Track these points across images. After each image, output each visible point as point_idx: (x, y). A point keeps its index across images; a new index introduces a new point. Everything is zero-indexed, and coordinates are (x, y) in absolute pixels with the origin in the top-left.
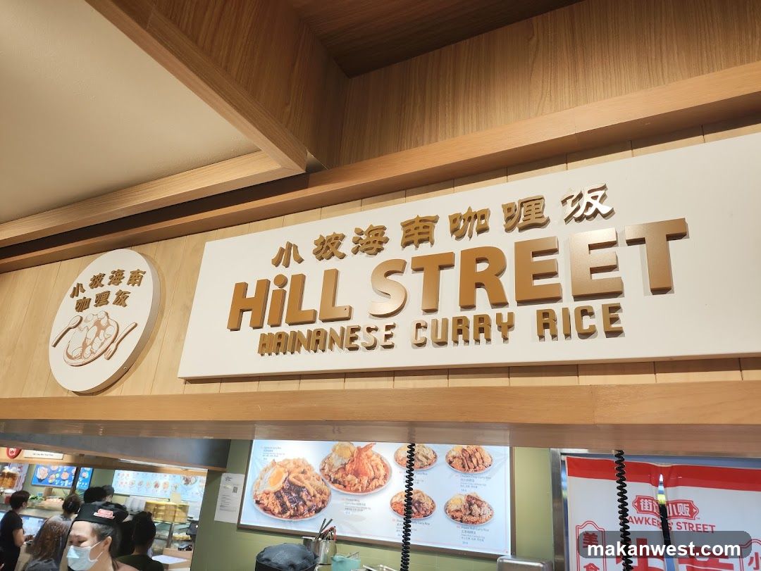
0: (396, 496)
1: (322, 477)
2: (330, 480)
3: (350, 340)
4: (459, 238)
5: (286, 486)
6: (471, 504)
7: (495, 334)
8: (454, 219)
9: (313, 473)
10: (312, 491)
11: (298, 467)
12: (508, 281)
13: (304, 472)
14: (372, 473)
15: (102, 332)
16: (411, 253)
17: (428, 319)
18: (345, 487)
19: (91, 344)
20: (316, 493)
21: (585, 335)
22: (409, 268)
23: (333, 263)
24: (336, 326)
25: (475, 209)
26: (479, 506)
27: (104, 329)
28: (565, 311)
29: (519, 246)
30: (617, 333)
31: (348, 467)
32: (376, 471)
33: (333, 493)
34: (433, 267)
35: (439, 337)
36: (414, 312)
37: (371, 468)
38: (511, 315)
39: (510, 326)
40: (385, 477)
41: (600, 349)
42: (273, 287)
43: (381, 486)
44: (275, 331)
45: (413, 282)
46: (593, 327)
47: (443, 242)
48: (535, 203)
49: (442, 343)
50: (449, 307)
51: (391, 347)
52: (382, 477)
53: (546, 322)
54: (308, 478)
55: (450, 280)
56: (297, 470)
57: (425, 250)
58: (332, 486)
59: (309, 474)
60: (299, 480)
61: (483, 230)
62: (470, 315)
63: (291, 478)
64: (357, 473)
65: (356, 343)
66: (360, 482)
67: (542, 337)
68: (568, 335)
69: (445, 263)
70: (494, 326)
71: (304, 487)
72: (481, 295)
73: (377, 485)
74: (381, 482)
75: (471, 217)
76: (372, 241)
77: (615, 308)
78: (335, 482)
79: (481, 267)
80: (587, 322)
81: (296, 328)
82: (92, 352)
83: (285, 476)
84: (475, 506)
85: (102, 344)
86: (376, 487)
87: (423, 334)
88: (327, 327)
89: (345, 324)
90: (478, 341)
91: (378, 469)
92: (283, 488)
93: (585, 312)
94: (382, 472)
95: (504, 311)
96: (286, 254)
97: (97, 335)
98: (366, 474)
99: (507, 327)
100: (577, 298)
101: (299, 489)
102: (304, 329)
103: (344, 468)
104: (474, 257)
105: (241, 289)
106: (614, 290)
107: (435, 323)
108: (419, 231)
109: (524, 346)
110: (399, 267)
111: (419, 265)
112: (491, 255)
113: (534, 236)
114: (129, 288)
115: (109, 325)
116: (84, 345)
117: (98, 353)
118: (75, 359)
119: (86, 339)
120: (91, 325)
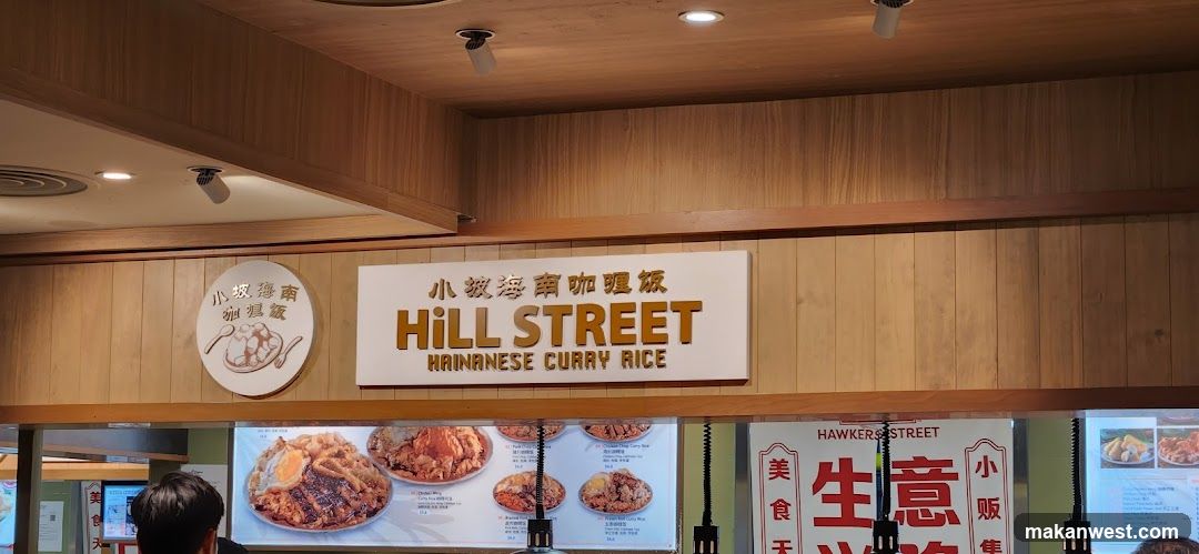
0: (502, 482)
1: (372, 461)
2: (389, 465)
3: (499, 362)
4: (576, 293)
5: (310, 478)
6: (619, 486)
7: (598, 363)
8: (572, 279)
9: (355, 455)
10: (357, 483)
11: (328, 446)
12: (606, 327)
13: (339, 455)
14: (460, 450)
15: (265, 343)
16: (541, 301)
17: (556, 350)
18: (415, 474)
19: (256, 353)
20: (365, 486)
21: (647, 367)
22: (541, 312)
23: (481, 302)
24: (491, 352)
25: (586, 274)
26: (631, 488)
27: (267, 340)
28: (638, 352)
29: (613, 306)
30: (663, 366)
31: (417, 443)
32: (466, 446)
33: (395, 485)
34: (558, 313)
35: (564, 364)
36: (544, 345)
37: (457, 443)
38: (608, 353)
39: (607, 359)
40: (483, 456)
41: (654, 374)
42: (432, 317)
43: (476, 469)
44: (440, 352)
45: (544, 323)
46: (651, 363)
47: (565, 297)
48: (623, 277)
49: (566, 368)
50: (569, 345)
51: (531, 369)
52: (477, 455)
53: (626, 359)
54: (349, 465)
55: (570, 324)
56: (326, 453)
57: (552, 300)
58: (391, 474)
59: (348, 457)
60: (333, 467)
61: (591, 290)
62: (582, 350)
63: (316, 464)
64: (433, 452)
65: (505, 365)
66: (440, 465)
67: (624, 367)
68: (638, 366)
69: (566, 311)
70: (598, 360)
71: (343, 479)
72: (590, 335)
73: (470, 467)
74: (475, 463)
75: (583, 279)
76: (513, 288)
77: (663, 351)
78: (397, 467)
79: (590, 317)
80: (649, 359)
81: (458, 352)
82: (259, 361)
83: (305, 462)
84: (626, 488)
85: (269, 354)
86: (468, 472)
87: (553, 361)
88: (483, 352)
89: (497, 351)
90: (587, 367)
91: (470, 445)
92: (304, 483)
93: (647, 352)
94: (477, 447)
95: (604, 349)
96: (441, 289)
97: (260, 345)
98: (450, 453)
99: (605, 360)
100: (645, 344)
101: (335, 482)
102: (464, 353)
103: (411, 445)
104: (585, 309)
105: (403, 315)
106: (663, 340)
107: (560, 354)
108: (547, 285)
109: (614, 371)
110: (534, 311)
111: (548, 311)
112: (596, 309)
113: (622, 298)
114: (283, 302)
115: (270, 336)
116: (247, 354)
117: (267, 361)
118: (240, 366)
119: (247, 348)
120: (249, 334)
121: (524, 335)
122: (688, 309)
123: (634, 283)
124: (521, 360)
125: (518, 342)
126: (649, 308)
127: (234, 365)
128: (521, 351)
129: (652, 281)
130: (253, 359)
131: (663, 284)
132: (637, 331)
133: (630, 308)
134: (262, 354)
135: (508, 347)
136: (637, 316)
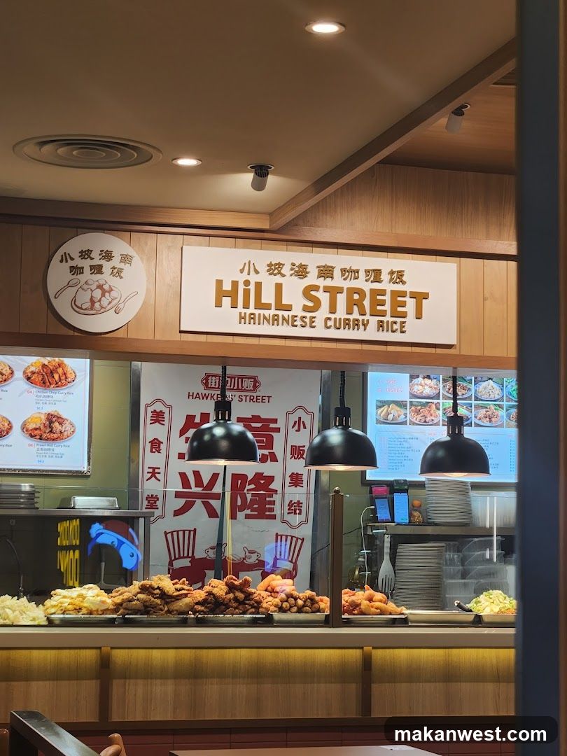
3: (292, 322)
4: (346, 279)
6: (51, 422)
7: (361, 327)
8: (343, 270)
12: (367, 303)
15: (107, 294)
16: (322, 283)
17: (333, 316)
19: (100, 301)
21: (393, 331)
22: (321, 289)
23: (278, 279)
24: (286, 314)
25: (353, 268)
26: (60, 424)
27: (109, 292)
28: (388, 322)
29: (371, 290)
30: (404, 332)
34: (333, 292)
35: (338, 326)
36: (324, 312)
38: (368, 321)
39: (367, 324)
41: (398, 337)
42: (241, 287)
44: (248, 311)
45: (324, 298)
46: (396, 329)
47: (337, 281)
48: (378, 272)
49: (339, 328)
50: (341, 313)
51: (314, 327)
53: (381, 325)
55: (341, 299)
57: (328, 282)
61: (356, 278)
62: (351, 317)
65: (295, 323)
67: (378, 330)
68: (387, 331)
69: (340, 291)
70: (361, 323)
72: (355, 308)
75: (351, 271)
76: (301, 272)
77: (404, 323)
79: (356, 296)
80: (395, 327)
81: (262, 312)
82: (102, 307)
84: (57, 424)
85: (110, 302)
87: (330, 323)
88: (280, 313)
89: (290, 313)
90: (354, 329)
93: (395, 323)
95: (365, 318)
96: (250, 267)
97: (103, 295)
99: (365, 325)
100: (391, 316)
102: (266, 313)
104: (352, 291)
105: (219, 283)
106: (404, 315)
107: (335, 319)
108: (326, 272)
109: (372, 333)
110: (316, 288)
111: (327, 289)
112: (360, 292)
113: (376, 286)
114: (122, 265)
115: (112, 290)
116: (92, 301)
117: (109, 308)
118: (86, 309)
119: (92, 296)
120: (93, 287)
121: (310, 304)
122: (420, 297)
123: (385, 277)
124: (307, 320)
125: (306, 309)
126: (395, 294)
127: (81, 308)
128: (309, 315)
129: (398, 277)
130: (97, 305)
131: (404, 278)
132: (387, 307)
133: (383, 293)
134: (105, 302)
135: (297, 311)
136: (387, 298)
